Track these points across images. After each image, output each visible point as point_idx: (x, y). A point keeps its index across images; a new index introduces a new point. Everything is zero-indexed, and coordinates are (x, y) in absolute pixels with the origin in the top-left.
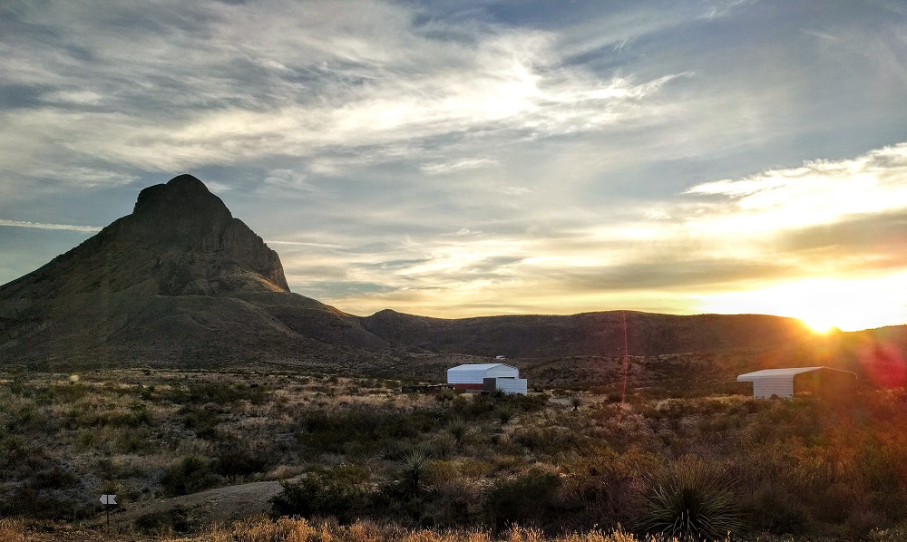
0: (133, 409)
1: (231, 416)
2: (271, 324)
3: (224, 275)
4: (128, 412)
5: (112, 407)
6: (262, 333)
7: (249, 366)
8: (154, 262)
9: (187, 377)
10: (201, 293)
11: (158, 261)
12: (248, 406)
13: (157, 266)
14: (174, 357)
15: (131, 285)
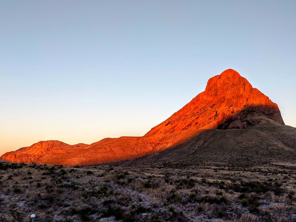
0: (217, 194)
1: (265, 201)
2: (275, 143)
3: (249, 118)
4: (214, 195)
5: (207, 192)
6: (270, 148)
7: (264, 166)
8: (215, 113)
9: (235, 174)
10: (238, 128)
11: (217, 112)
12: (273, 196)
13: (216, 115)
14: (226, 161)
15: (205, 125)
